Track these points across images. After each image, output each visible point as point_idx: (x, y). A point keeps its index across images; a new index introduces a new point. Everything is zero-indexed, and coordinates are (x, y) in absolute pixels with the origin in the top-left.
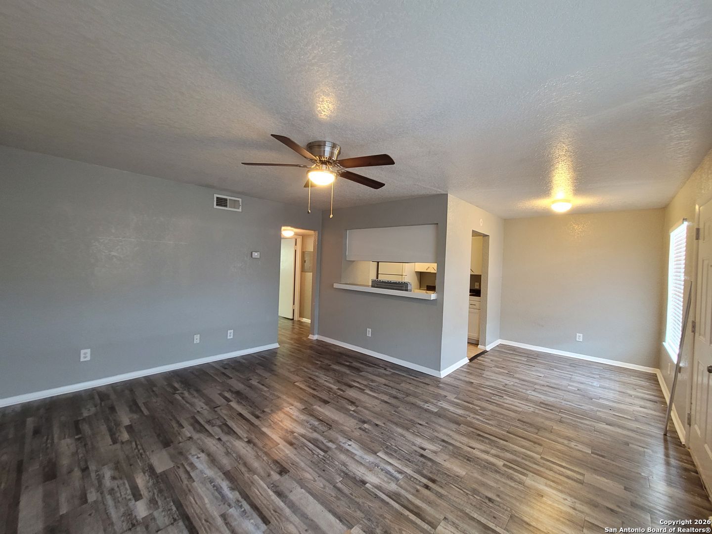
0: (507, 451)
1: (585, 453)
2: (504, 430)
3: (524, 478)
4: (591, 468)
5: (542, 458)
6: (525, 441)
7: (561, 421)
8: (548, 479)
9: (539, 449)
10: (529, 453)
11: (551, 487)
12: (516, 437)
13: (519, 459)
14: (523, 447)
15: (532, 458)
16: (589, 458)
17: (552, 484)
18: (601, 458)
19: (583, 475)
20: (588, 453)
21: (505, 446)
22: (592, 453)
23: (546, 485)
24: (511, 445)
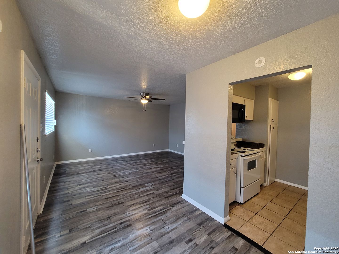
0: (111, 190)
1: (89, 208)
2: (121, 195)
3: (100, 188)
4: (85, 203)
5: (101, 195)
6: (111, 196)
7: (109, 218)
8: (95, 191)
9: (104, 197)
10: (106, 194)
11: (93, 190)
12: (115, 195)
13: (106, 190)
14: (109, 194)
15: (104, 193)
16: (87, 207)
17: (93, 191)
18: (82, 210)
19: (86, 199)
20: (88, 208)
21: (114, 191)
22: (86, 210)
23: (94, 190)
24: (113, 192)
